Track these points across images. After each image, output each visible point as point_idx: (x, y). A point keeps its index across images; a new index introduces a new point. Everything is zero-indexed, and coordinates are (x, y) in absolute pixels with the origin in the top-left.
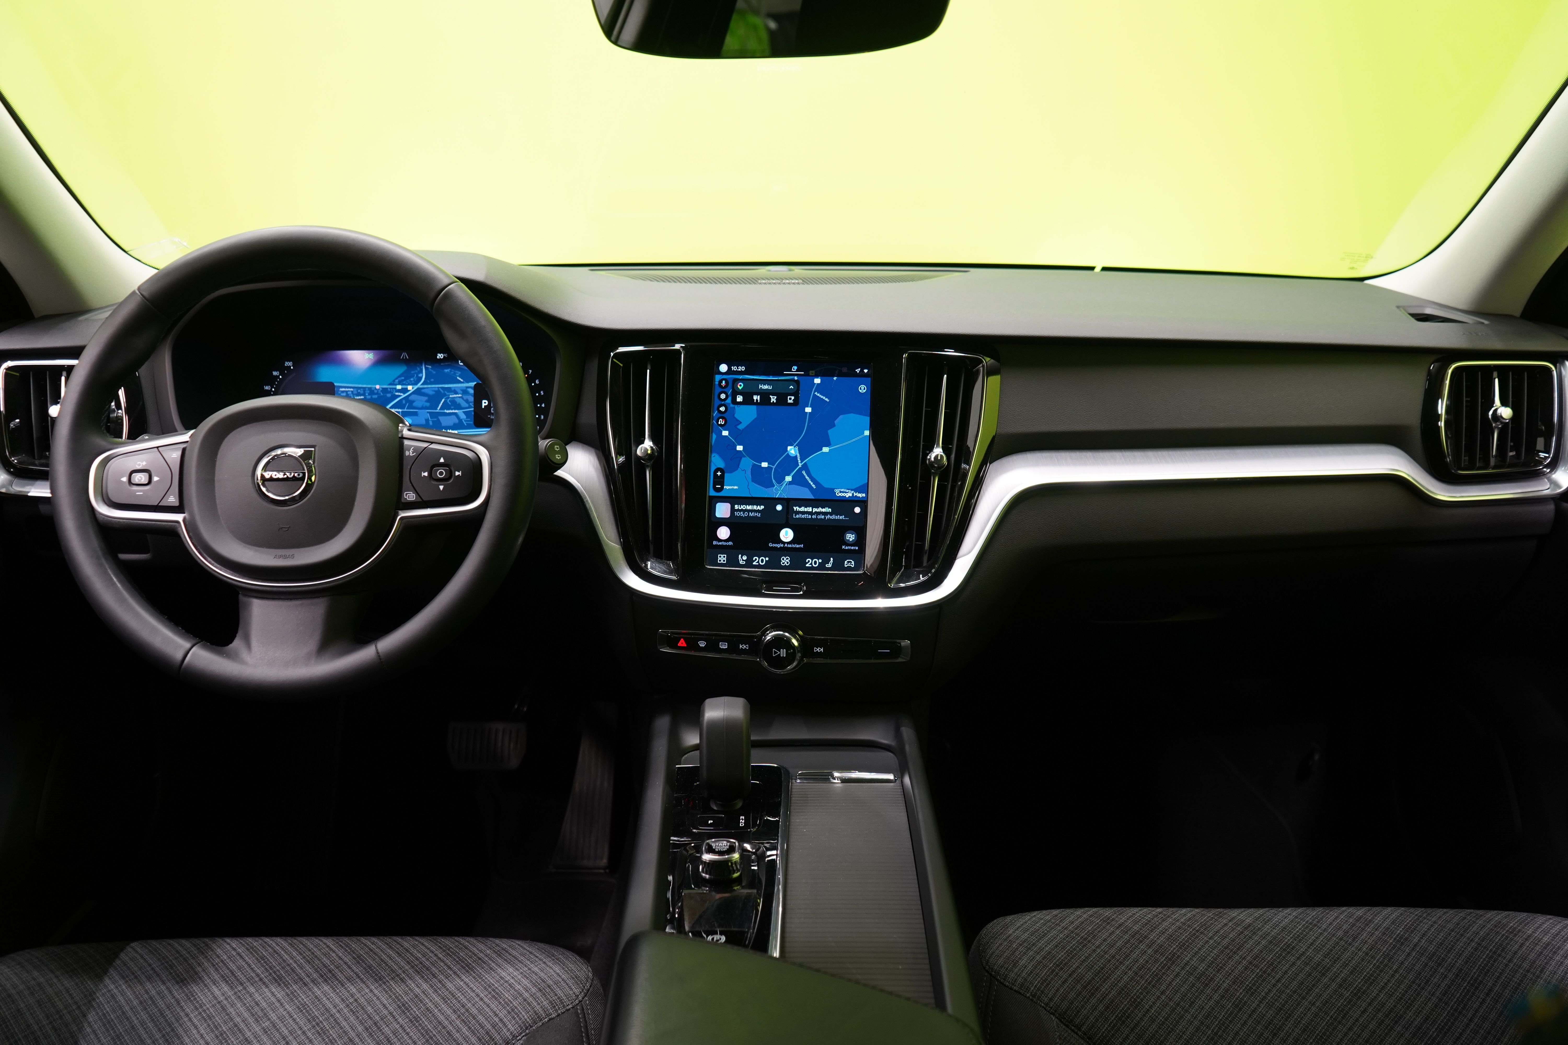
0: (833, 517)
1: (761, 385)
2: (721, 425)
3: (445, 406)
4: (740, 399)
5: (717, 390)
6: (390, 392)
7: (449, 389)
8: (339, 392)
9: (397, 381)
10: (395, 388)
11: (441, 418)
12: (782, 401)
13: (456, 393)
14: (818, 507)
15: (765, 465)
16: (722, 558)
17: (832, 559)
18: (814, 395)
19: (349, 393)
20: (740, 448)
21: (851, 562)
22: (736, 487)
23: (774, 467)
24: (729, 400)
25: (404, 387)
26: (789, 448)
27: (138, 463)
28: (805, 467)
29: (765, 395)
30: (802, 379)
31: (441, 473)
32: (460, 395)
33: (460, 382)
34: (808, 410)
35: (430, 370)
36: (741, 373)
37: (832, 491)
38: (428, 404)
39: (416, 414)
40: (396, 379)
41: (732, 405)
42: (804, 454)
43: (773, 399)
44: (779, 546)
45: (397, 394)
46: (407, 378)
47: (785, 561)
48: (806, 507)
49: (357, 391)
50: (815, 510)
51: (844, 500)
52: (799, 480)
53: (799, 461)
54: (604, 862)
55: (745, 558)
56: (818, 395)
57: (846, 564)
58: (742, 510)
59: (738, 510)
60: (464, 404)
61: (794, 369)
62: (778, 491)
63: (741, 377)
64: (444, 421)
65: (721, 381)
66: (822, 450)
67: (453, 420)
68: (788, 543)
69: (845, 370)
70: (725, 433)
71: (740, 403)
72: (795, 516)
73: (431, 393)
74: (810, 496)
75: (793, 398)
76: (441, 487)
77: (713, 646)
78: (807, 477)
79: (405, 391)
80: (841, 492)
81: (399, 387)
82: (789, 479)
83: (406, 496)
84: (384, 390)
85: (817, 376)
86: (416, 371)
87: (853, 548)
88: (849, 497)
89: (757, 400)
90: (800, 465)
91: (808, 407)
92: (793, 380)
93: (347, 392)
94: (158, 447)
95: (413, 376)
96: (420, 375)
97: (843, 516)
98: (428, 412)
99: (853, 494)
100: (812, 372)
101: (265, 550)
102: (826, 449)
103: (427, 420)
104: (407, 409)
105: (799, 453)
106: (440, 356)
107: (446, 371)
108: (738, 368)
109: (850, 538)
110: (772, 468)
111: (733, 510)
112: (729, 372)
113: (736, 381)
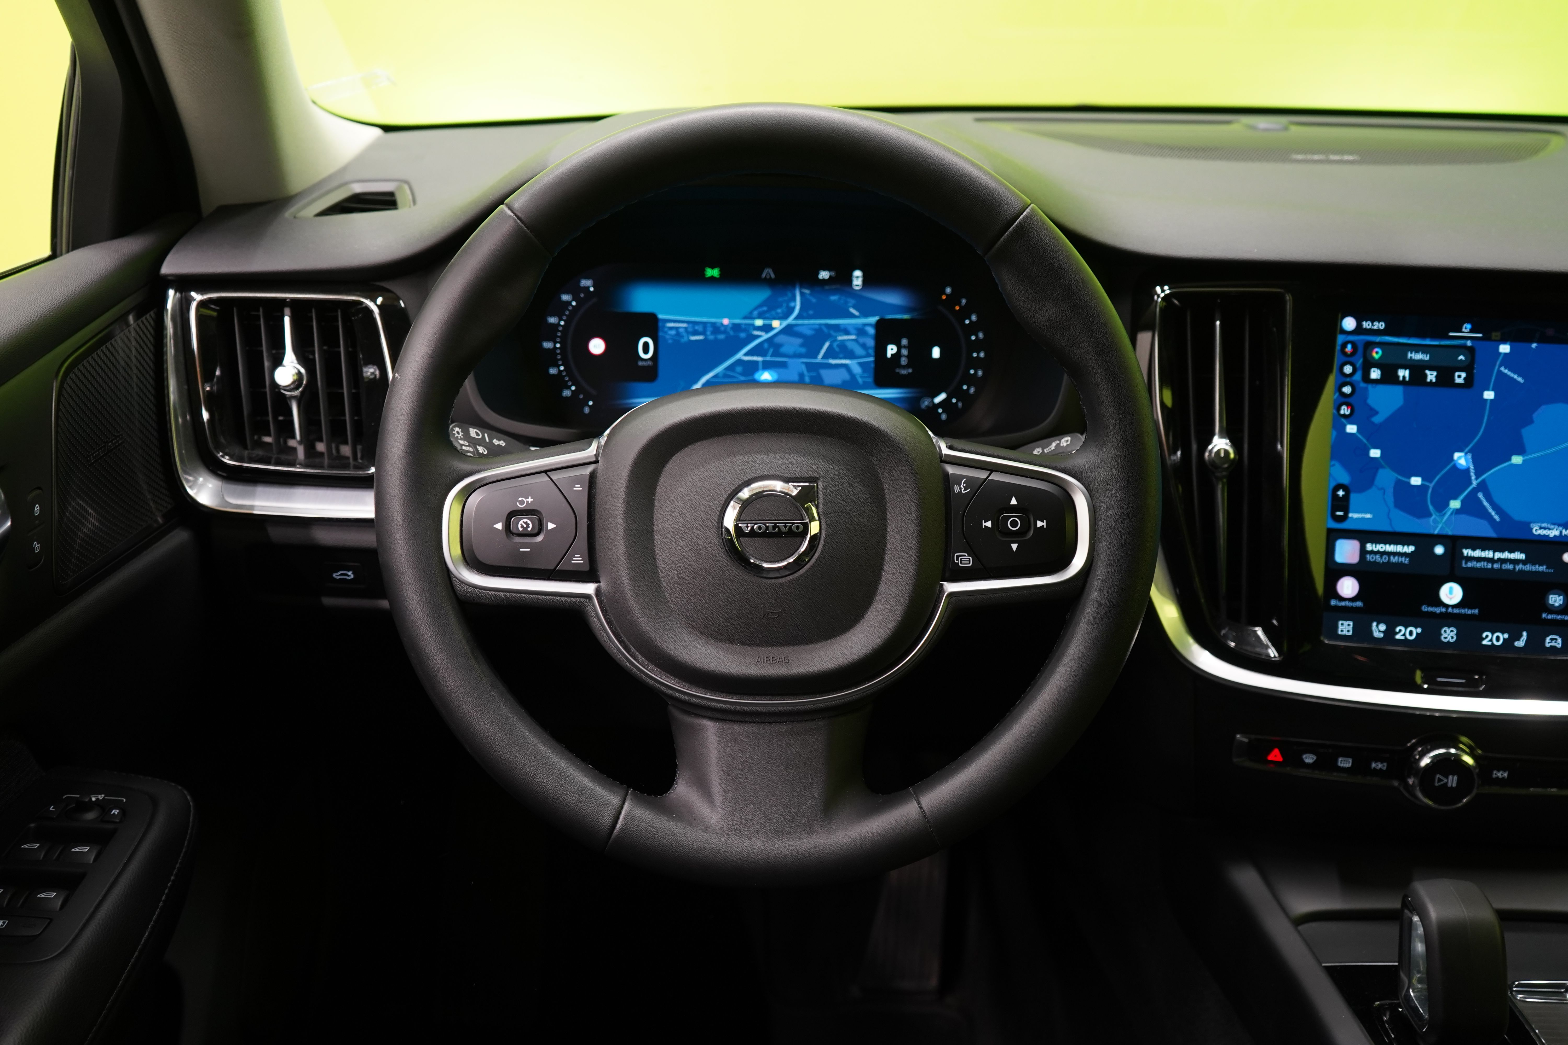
0: (1528, 567)
1: (1411, 353)
2: (1344, 416)
3: (830, 354)
4: (1375, 374)
5: (1338, 358)
6: (745, 330)
7: (837, 328)
8: (666, 329)
9: (755, 313)
10: (753, 325)
11: (824, 373)
12: (1445, 379)
13: (847, 332)
14: (1502, 551)
15: (1416, 481)
16: (1345, 628)
17: (1525, 634)
18: (1499, 372)
19: (681, 330)
20: (1375, 453)
21: (1556, 639)
22: (1368, 516)
23: (1431, 485)
24: (1358, 376)
25: (767, 322)
26: (1457, 455)
27: (520, 499)
28: (1482, 487)
29: (1418, 370)
30: (1479, 345)
31: (1014, 524)
32: (853, 337)
33: (853, 316)
34: (1489, 395)
35: (808, 297)
36: (1378, 332)
37: (1527, 527)
38: (803, 350)
39: (783, 365)
40: (756, 309)
41: (1362, 385)
42: (1482, 464)
43: (1431, 376)
44: (1438, 610)
45: (756, 333)
46: (771, 309)
47: (1449, 634)
48: (1483, 550)
49: (693, 327)
50: (1498, 555)
51: (1545, 542)
52: (1471, 507)
53: (1473, 477)
54: (933, 982)
55: (1383, 627)
56: (1506, 371)
57: (1549, 643)
58: (1378, 552)
59: (1372, 552)
60: (859, 351)
61: (1466, 328)
62: (1437, 524)
63: (1378, 339)
64: (828, 376)
65: (1344, 345)
66: (1510, 459)
67: (842, 375)
68: (1454, 606)
69: (1550, 332)
70: (1351, 429)
71: (1375, 381)
72: (1466, 563)
73: (809, 332)
74: (1492, 534)
75: (1464, 375)
76: (1014, 546)
77: (1326, 762)
78: (1486, 504)
79: (767, 328)
80: (1541, 528)
81: (759, 322)
82: (1455, 504)
83: (957, 560)
84: (736, 327)
85: (1504, 341)
86: (786, 298)
87: (1559, 617)
88: (1555, 536)
89: (1404, 377)
90: (1475, 483)
91: (1488, 390)
92: (1465, 347)
93: (677, 328)
94: (546, 472)
95: (780, 306)
96: (792, 304)
97: (1545, 567)
98: (803, 363)
99: (1561, 532)
100: (1496, 335)
101: (739, 648)
102: (1517, 460)
103: (801, 375)
104: (772, 356)
105: (1474, 463)
106: (824, 275)
107: (834, 298)
108: (1373, 325)
109: (1555, 601)
110: (1428, 487)
111: (1363, 552)
112: (1359, 330)
113: (1369, 346)
